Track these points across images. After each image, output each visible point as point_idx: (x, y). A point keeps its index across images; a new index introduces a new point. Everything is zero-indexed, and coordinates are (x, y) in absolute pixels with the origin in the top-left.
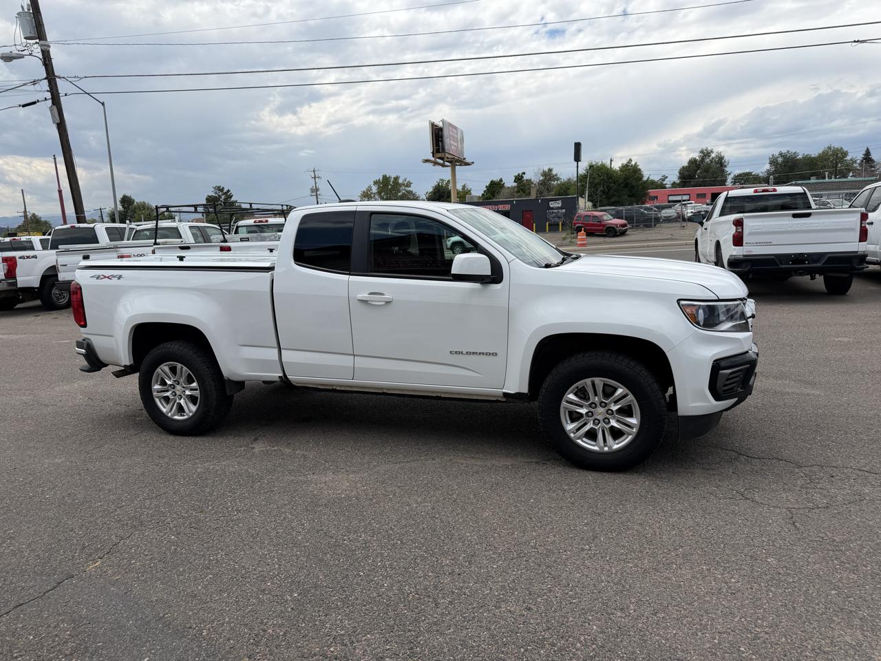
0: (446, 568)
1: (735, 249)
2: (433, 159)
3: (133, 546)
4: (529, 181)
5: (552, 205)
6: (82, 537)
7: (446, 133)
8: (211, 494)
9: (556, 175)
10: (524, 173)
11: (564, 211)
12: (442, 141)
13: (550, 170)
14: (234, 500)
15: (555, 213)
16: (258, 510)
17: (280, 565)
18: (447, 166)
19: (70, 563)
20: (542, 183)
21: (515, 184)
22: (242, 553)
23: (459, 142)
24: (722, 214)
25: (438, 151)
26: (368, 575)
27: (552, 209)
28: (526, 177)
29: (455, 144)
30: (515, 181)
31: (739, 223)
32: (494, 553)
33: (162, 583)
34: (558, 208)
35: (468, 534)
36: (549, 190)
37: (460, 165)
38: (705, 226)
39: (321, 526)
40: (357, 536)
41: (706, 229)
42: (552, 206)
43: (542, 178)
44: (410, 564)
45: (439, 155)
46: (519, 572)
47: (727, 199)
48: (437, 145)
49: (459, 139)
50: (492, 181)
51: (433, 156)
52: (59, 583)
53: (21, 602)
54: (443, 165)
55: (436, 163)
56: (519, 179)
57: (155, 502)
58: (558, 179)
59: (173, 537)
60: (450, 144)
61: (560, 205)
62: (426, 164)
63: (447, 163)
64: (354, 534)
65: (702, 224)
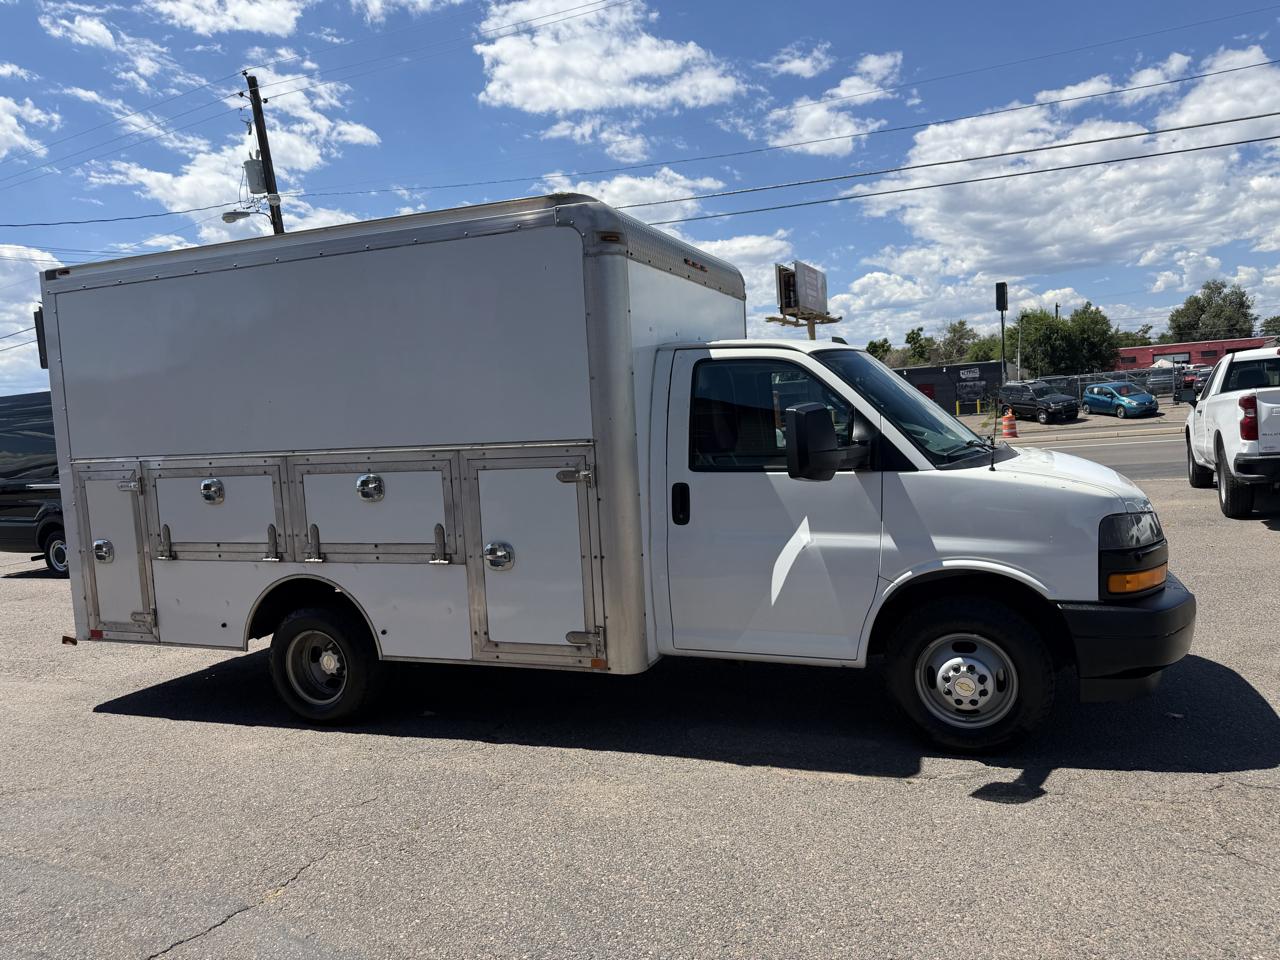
0: (740, 934)
1: (1245, 444)
2: (781, 316)
3: (326, 871)
4: (930, 340)
5: (964, 375)
6: (265, 855)
7: (799, 279)
8: (433, 804)
9: (971, 330)
10: (921, 329)
11: (984, 383)
12: (794, 291)
13: (962, 324)
14: (461, 814)
15: (971, 387)
16: (491, 831)
17: (510, 912)
18: (802, 325)
19: (246, 889)
20: (950, 343)
21: (909, 345)
22: (463, 891)
23: (820, 291)
24: (1225, 388)
25: (788, 305)
26: (628, 937)
27: (965, 380)
28: (925, 335)
29: (814, 294)
30: (907, 342)
31: (1249, 404)
32: (814, 916)
33: (355, 927)
34: (974, 379)
35: (779, 886)
36: (961, 352)
37: (822, 323)
38: (1198, 408)
39: (573, 860)
40: (620, 877)
41: (1200, 412)
42: (963, 377)
43: (948, 336)
44: (690, 923)
45: (791, 311)
46: (847, 948)
47: (1233, 365)
48: (788, 297)
49: (819, 286)
50: (871, 343)
51: (782, 313)
52: (229, 917)
53: (181, 939)
54: (796, 324)
55: (784, 322)
56: (913, 338)
57: (360, 810)
58: (975, 336)
59: (377, 862)
60: (807, 295)
61: (977, 376)
62: (772, 323)
63: (801, 321)
64: (617, 874)
65: (1194, 404)
